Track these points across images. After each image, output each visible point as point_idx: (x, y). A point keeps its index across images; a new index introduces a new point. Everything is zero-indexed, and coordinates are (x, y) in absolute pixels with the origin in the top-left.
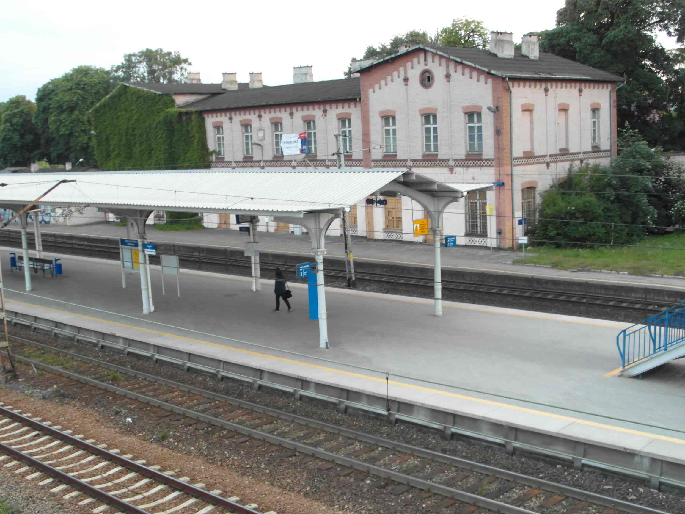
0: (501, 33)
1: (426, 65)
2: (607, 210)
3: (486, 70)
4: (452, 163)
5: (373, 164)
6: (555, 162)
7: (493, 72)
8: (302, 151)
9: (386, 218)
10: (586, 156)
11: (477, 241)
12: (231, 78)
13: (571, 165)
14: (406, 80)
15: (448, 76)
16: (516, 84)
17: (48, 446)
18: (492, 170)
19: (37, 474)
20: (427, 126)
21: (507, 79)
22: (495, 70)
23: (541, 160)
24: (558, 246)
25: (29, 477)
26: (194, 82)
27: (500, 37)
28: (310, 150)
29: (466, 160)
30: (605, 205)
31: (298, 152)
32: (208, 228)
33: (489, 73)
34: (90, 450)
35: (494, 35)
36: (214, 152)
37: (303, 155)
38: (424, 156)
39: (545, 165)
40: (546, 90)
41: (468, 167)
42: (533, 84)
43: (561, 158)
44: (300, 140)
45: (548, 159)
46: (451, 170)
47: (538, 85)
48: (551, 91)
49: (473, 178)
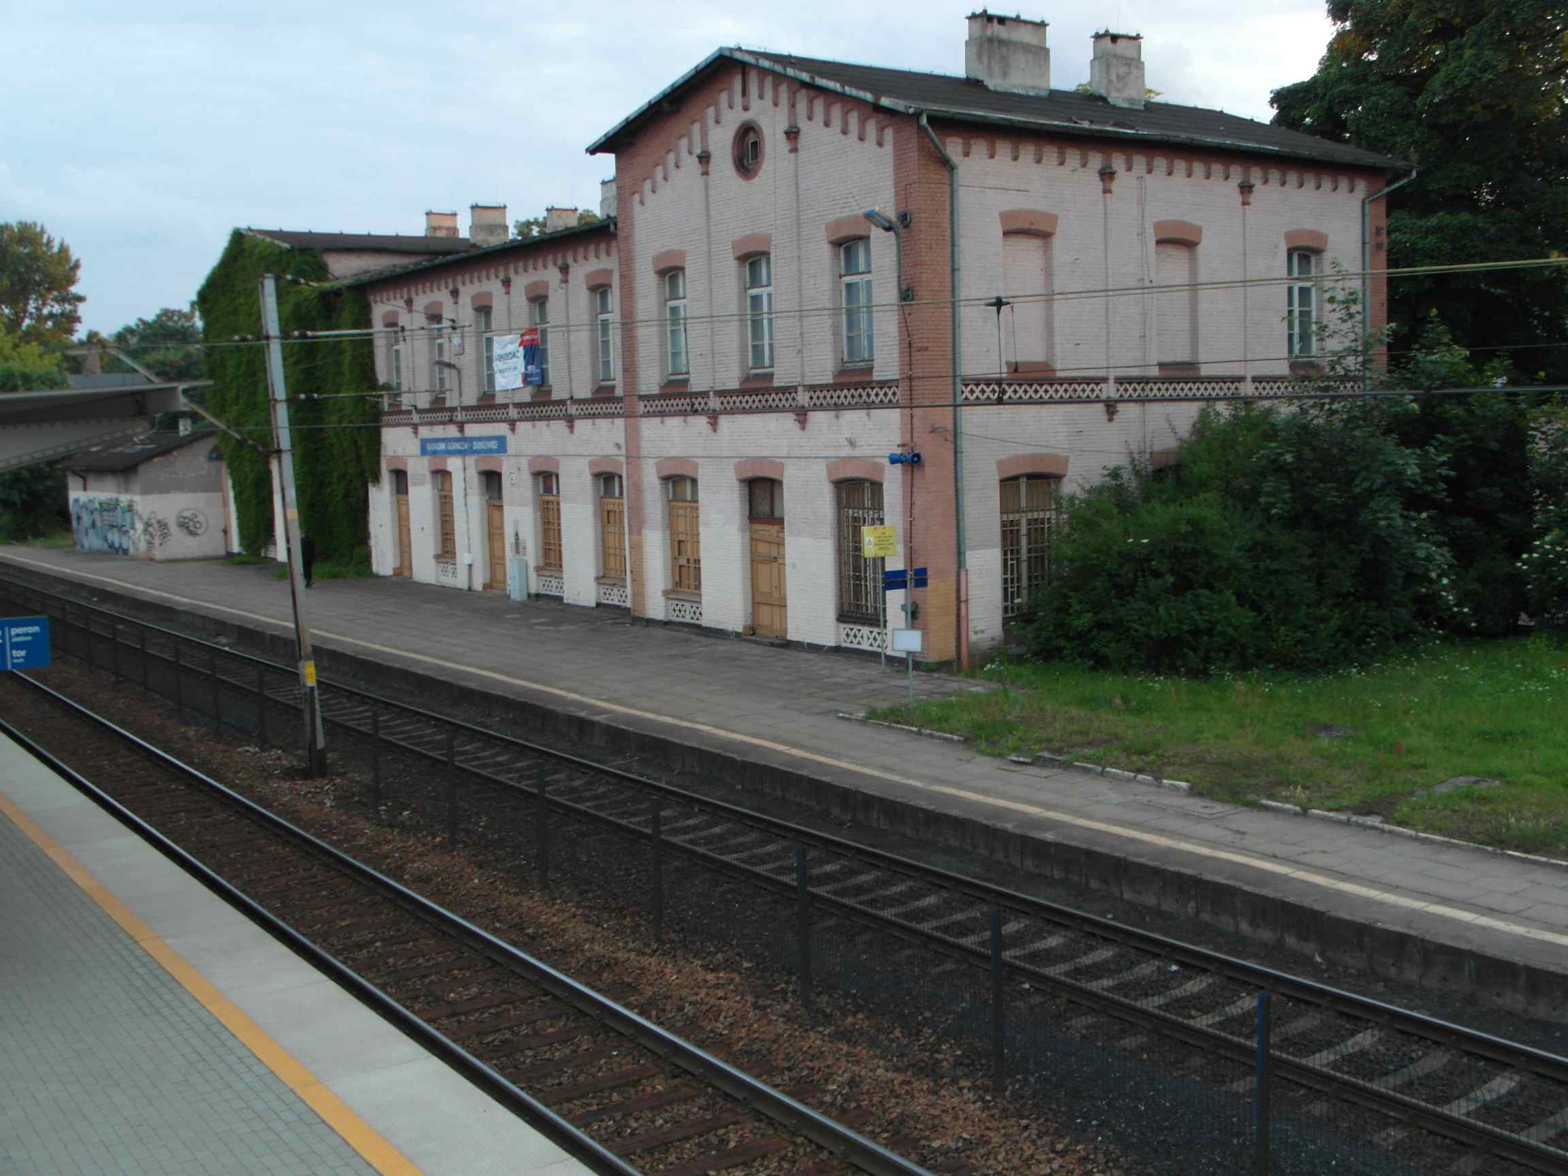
0: (1002, 20)
1: (746, 109)
3: (869, 97)
4: (803, 398)
5: (641, 407)
6: (1141, 401)
7: (885, 101)
8: (526, 378)
9: (675, 559)
10: (1268, 389)
11: (864, 638)
13: (1204, 414)
14: (704, 158)
15: (792, 134)
18: (893, 417)
20: (754, 291)
21: (924, 121)
22: (889, 94)
23: (1087, 391)
26: (441, 234)
27: (996, 29)
28: (543, 374)
29: (835, 387)
31: (519, 383)
32: (377, 576)
33: (877, 108)
35: (978, 24)
36: (387, 387)
37: (529, 389)
38: (746, 379)
39: (1100, 407)
40: (1107, 175)
41: (838, 407)
42: (1051, 153)
43: (1154, 391)
44: (521, 351)
45: (1110, 390)
46: (802, 415)
47: (1073, 157)
48: (1125, 181)
49: (852, 444)
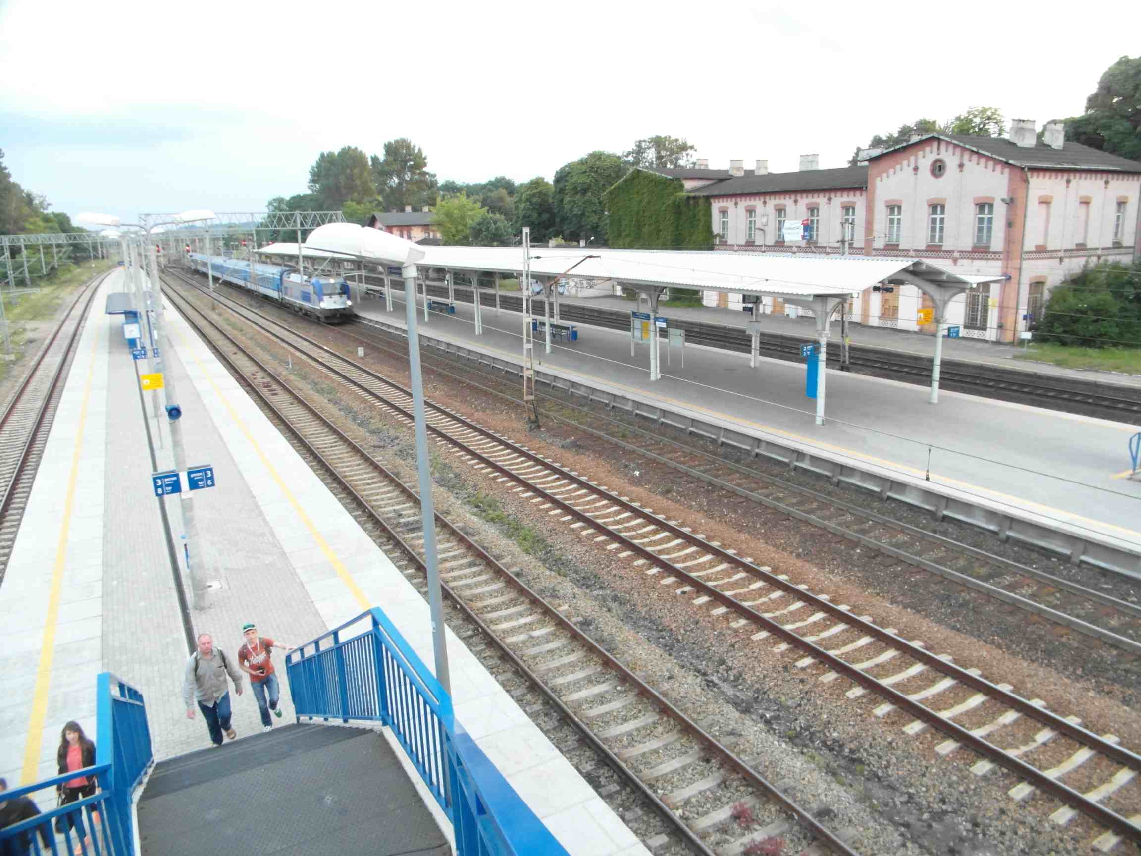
0: (1024, 121)
1: (939, 154)
2: (1122, 309)
3: (1004, 160)
4: (956, 255)
5: (874, 253)
6: (1070, 257)
7: (1011, 162)
8: (804, 237)
9: (883, 306)
10: (1106, 252)
11: (976, 334)
12: (737, 165)
13: (1087, 262)
14: (916, 169)
15: (961, 166)
16: (1035, 174)
17: (567, 488)
18: (999, 264)
19: (558, 511)
20: (934, 216)
21: (1026, 170)
22: (1012, 159)
23: (1055, 254)
24: (1064, 344)
25: (552, 513)
26: (703, 168)
27: (1022, 125)
28: (811, 236)
29: (972, 252)
30: (1122, 305)
31: (800, 239)
32: (707, 307)
33: (1006, 163)
34: (603, 495)
35: (1015, 123)
36: (718, 235)
37: (805, 241)
38: (928, 246)
39: (1058, 260)
40: (1068, 182)
41: (973, 259)
42: (1054, 175)
43: (1075, 253)
44: (802, 227)
45: (1061, 254)
46: (955, 261)
47: (1060, 175)
48: (1074, 183)
49: (978, 271)
